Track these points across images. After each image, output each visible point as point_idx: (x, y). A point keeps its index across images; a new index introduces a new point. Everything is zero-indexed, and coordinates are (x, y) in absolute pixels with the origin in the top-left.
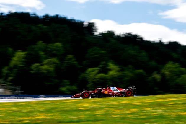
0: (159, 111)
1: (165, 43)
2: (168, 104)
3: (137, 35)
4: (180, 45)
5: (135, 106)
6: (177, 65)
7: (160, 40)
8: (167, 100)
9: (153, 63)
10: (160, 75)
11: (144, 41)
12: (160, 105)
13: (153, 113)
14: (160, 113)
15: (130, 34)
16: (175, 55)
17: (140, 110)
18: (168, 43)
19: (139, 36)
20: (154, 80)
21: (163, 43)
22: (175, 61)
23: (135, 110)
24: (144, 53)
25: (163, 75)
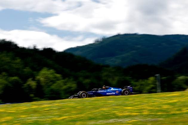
0: (34, 118)
1: (40, 50)
2: (43, 110)
3: (11, 42)
4: (54, 51)
5: (10, 114)
6: (52, 71)
7: (35, 47)
8: (42, 107)
9: (27, 70)
10: (35, 81)
11: (18, 47)
12: (35, 111)
13: (28, 120)
14: (36, 120)
15: (4, 41)
16: (50, 62)
17: (15, 118)
18: (43, 50)
19: (13, 43)
20: (29, 87)
21: (37, 49)
22: (49, 67)
23: (9, 118)
24: (18, 60)
25: (38, 82)
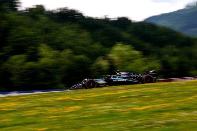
0: (108, 107)
1: (111, 20)
2: (120, 97)
3: (74, 10)
4: (130, 21)
5: (77, 103)
6: (128, 47)
7: (106, 16)
8: (116, 93)
9: (97, 46)
10: (107, 61)
11: (83, 17)
12: (109, 99)
13: (101, 110)
14: (110, 110)
15: (66, 9)
16: (125, 35)
17: (84, 108)
18: (117, 19)
19: (77, 11)
20: (99, 69)
21: (108, 19)
22: (126, 42)
23: (76, 107)
24: (85, 34)
25: (111, 61)
